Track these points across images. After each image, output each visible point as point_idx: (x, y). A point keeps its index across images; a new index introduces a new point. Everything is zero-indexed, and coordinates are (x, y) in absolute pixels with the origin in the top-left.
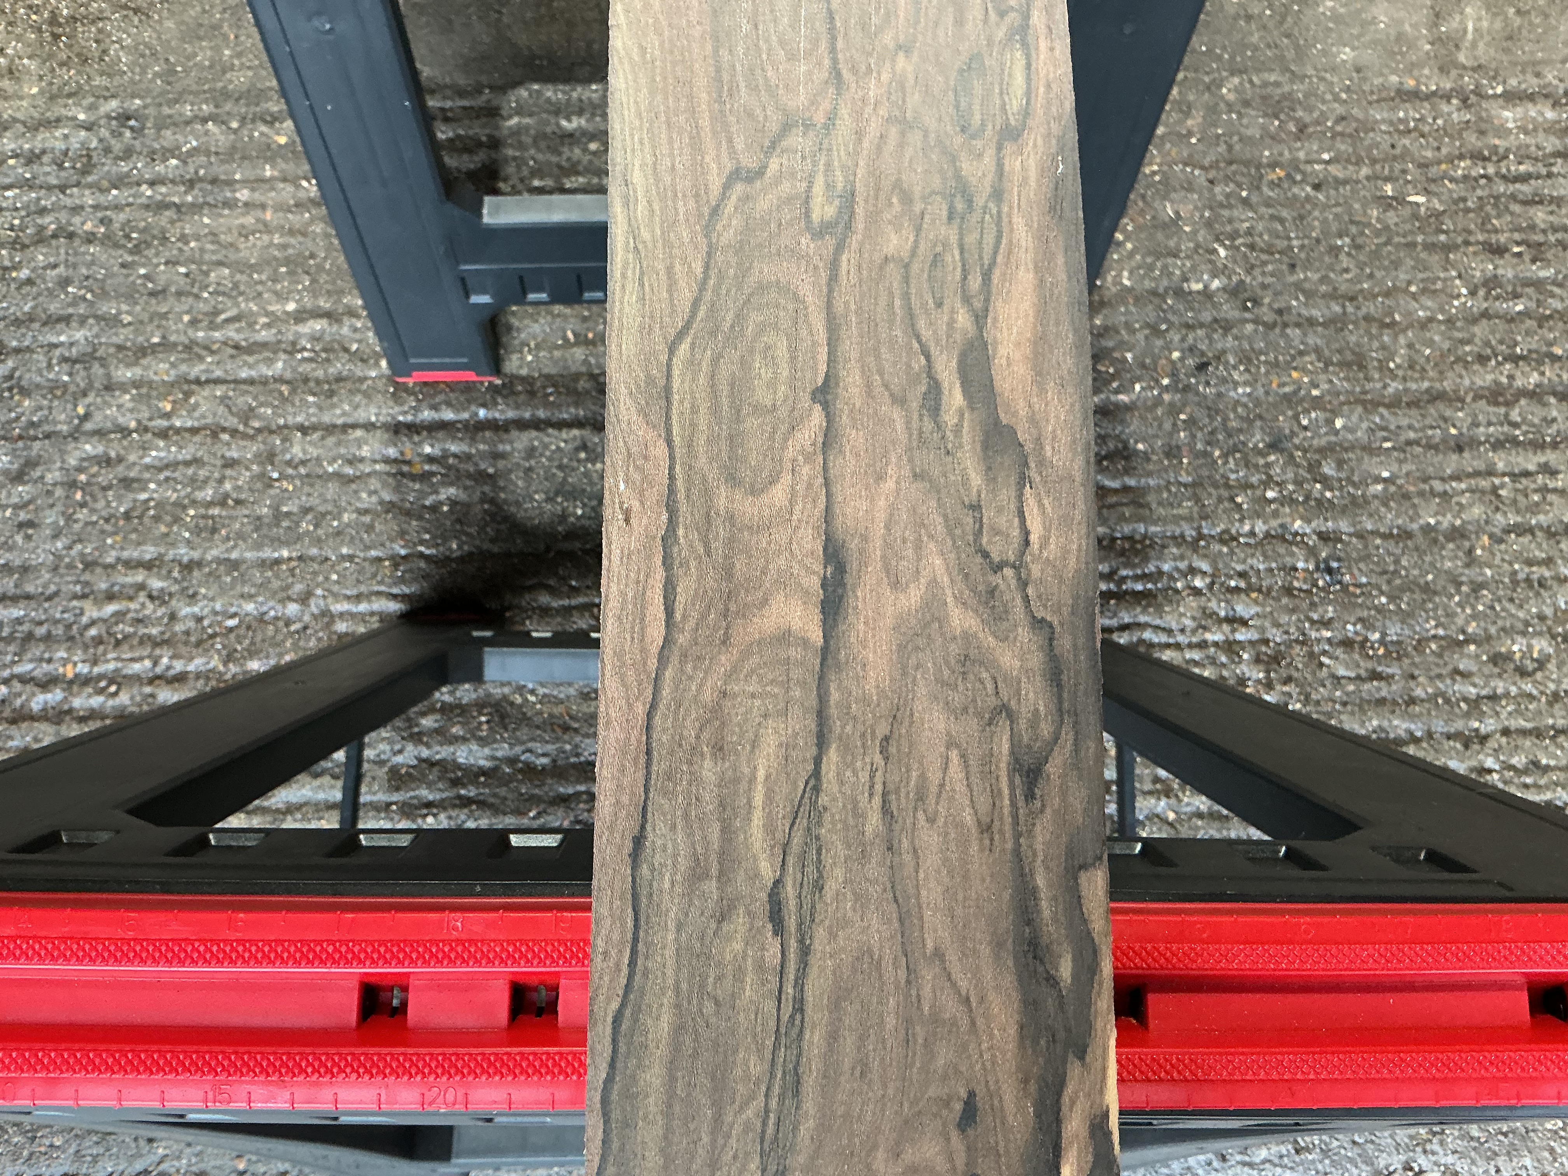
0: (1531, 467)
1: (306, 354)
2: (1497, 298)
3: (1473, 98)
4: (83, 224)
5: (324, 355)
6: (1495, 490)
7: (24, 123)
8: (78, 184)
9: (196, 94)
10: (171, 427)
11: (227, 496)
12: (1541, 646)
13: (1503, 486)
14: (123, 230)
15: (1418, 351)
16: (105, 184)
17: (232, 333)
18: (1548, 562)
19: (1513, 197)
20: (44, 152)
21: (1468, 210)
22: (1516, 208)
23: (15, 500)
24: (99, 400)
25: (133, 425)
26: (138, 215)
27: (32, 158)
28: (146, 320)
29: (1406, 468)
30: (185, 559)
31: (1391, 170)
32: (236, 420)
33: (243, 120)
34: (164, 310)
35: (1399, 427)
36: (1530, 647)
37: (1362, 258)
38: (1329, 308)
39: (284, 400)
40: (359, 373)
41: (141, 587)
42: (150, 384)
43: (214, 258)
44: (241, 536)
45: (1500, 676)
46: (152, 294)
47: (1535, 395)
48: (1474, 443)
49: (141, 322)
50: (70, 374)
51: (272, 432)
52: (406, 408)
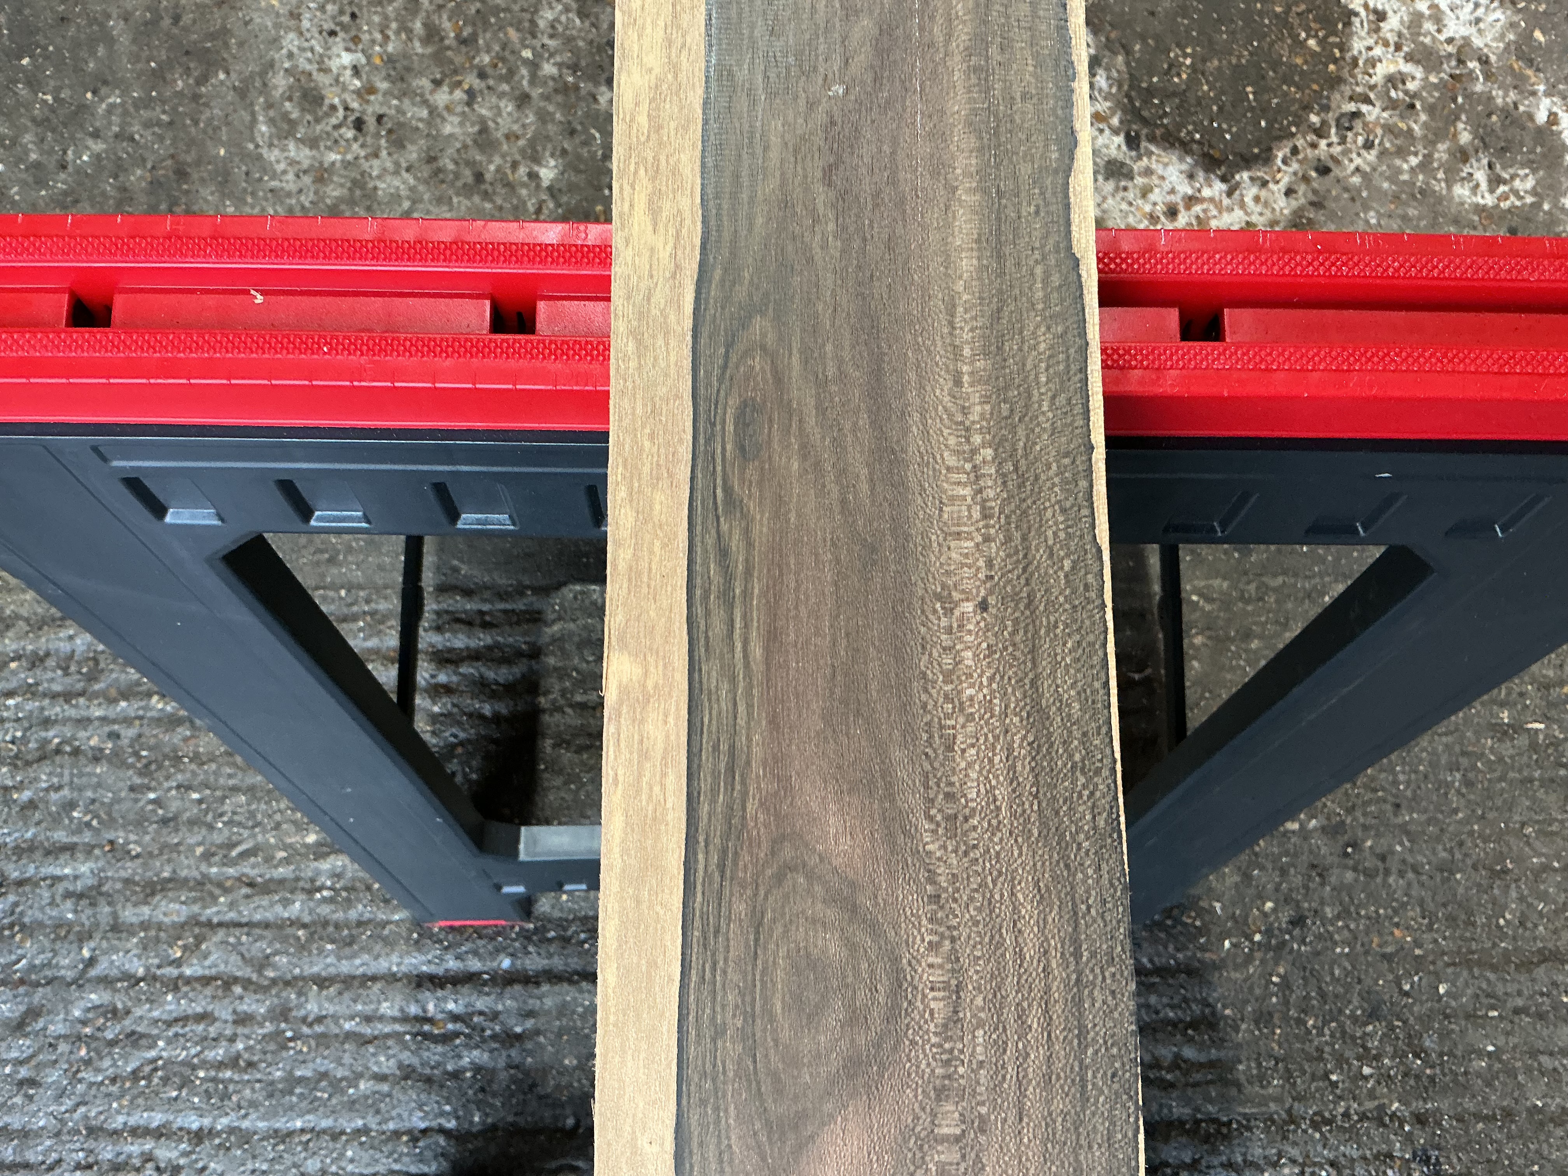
1: (325, 893)
4: (89, 739)
5: (344, 894)
7: (27, 620)
8: (82, 694)
10: (180, 976)
11: (238, 1056)
14: (131, 746)
15: (1530, 905)
16: (113, 692)
17: (247, 869)
20: (48, 654)
23: (14, 1054)
24: (104, 944)
25: (141, 972)
26: (146, 731)
27: (36, 661)
28: (156, 852)
29: (1513, 1041)
30: (195, 1126)
31: (1509, 694)
32: (249, 970)
34: (176, 841)
35: (1506, 994)
37: (1472, 797)
38: (1434, 852)
39: (302, 948)
40: (381, 916)
41: (148, 1158)
42: (160, 927)
43: (231, 782)
44: (253, 1104)
46: (164, 822)
49: (150, 854)
50: (75, 912)
51: (287, 983)
52: (430, 957)
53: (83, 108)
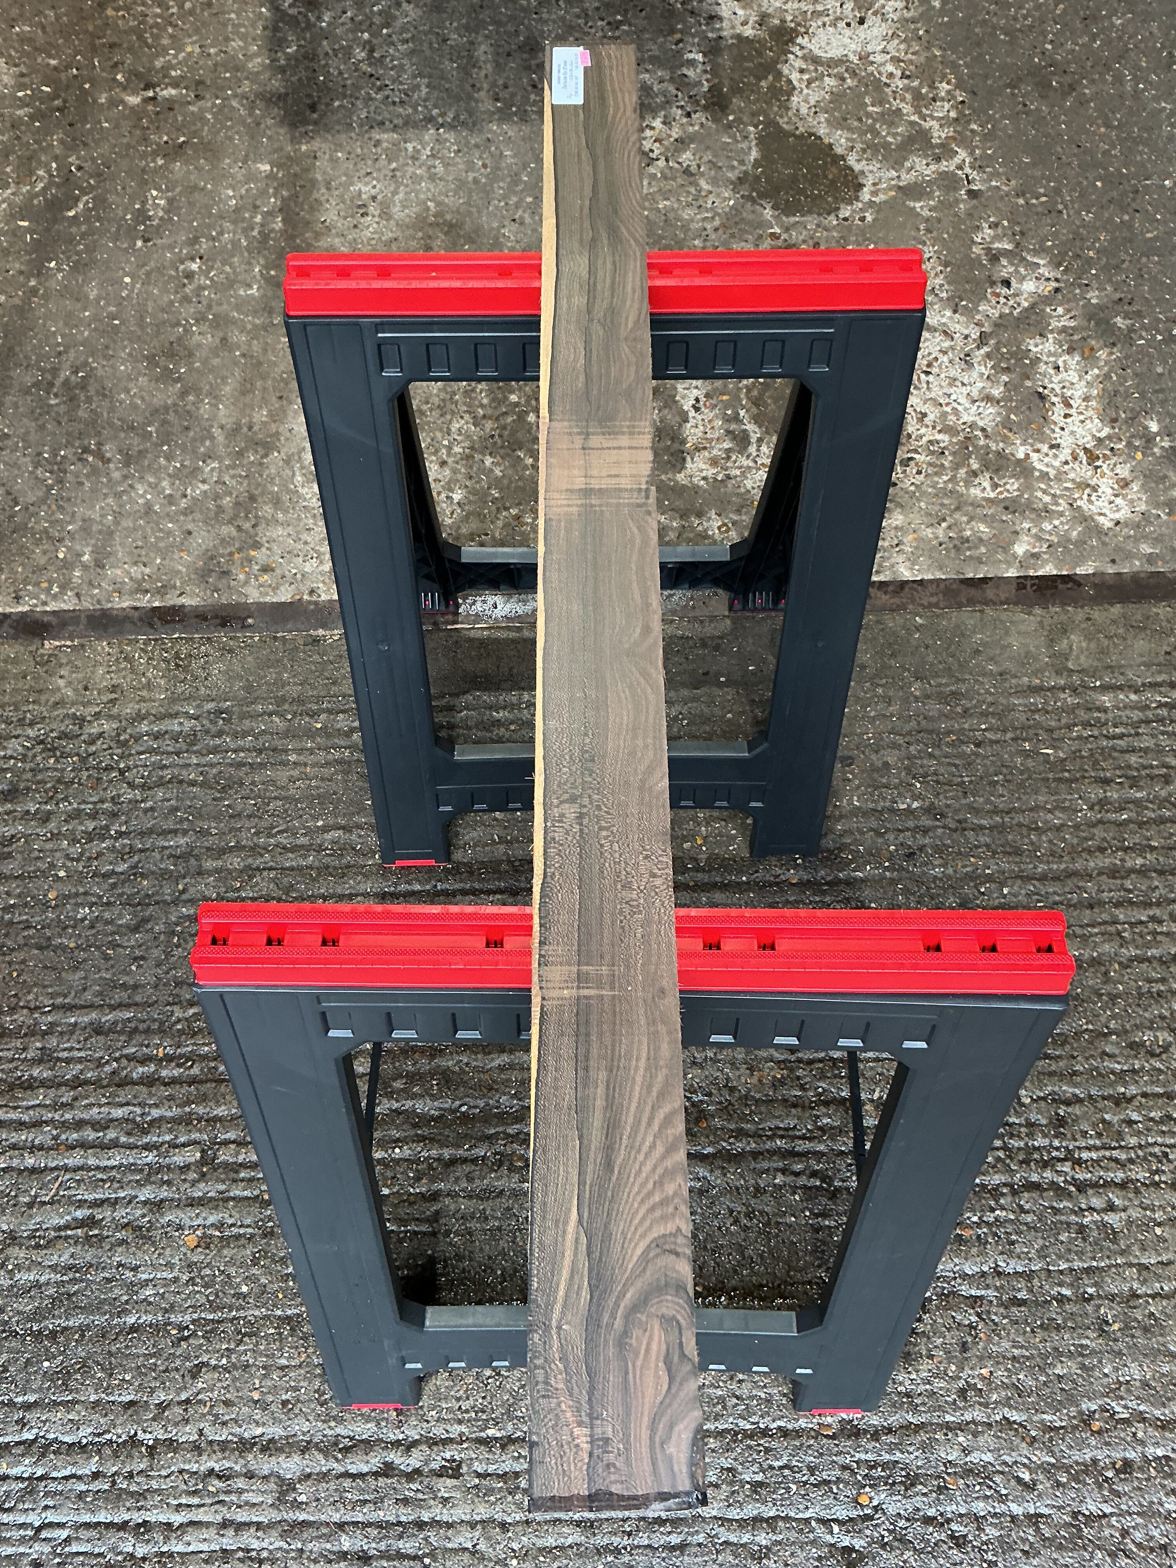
0: (1144, 918)
1: (328, 852)
2: (1108, 811)
3: (1080, 689)
4: (189, 775)
5: (339, 852)
6: (1119, 933)
7: (155, 716)
8: (187, 751)
9: (264, 699)
10: (237, 898)
12: (1164, 1036)
13: (1125, 930)
14: (214, 778)
15: (1056, 845)
16: (205, 751)
17: (282, 840)
18: (1163, 980)
19: (1113, 748)
20: (166, 732)
21: (1083, 757)
22: (1115, 754)
24: (193, 881)
25: (214, 896)
26: (225, 769)
27: (159, 736)
28: (227, 832)
31: (1028, 734)
32: (281, 892)
33: (294, 715)
34: (239, 826)
35: (1047, 893)
36: (1156, 1037)
37: (1012, 788)
38: (992, 819)
39: (313, 879)
40: (361, 863)
42: (227, 871)
43: (273, 795)
45: (1136, 1057)
46: (231, 817)
47: (1142, 872)
48: (1101, 903)
49: (224, 833)
50: (175, 865)
51: (304, 899)
52: (390, 883)
53: (198, 469)
